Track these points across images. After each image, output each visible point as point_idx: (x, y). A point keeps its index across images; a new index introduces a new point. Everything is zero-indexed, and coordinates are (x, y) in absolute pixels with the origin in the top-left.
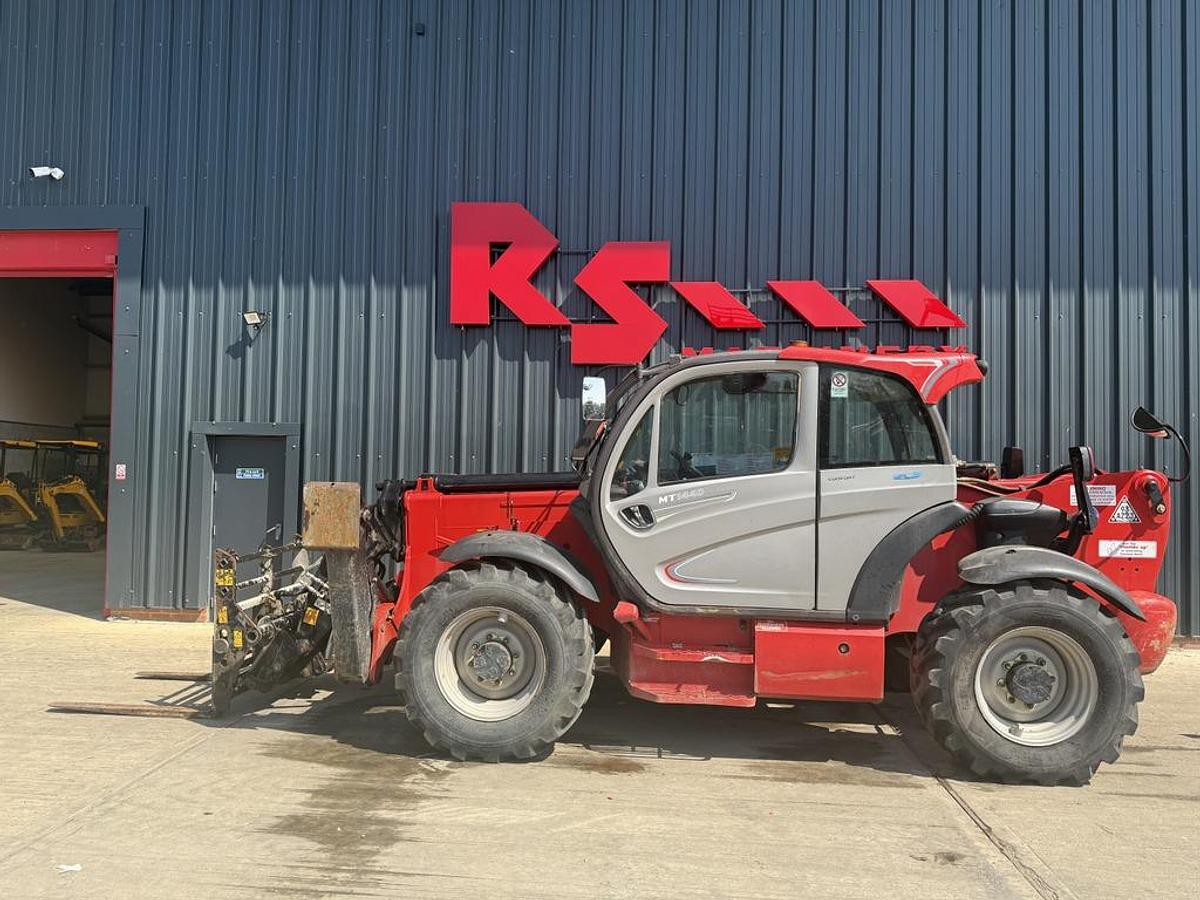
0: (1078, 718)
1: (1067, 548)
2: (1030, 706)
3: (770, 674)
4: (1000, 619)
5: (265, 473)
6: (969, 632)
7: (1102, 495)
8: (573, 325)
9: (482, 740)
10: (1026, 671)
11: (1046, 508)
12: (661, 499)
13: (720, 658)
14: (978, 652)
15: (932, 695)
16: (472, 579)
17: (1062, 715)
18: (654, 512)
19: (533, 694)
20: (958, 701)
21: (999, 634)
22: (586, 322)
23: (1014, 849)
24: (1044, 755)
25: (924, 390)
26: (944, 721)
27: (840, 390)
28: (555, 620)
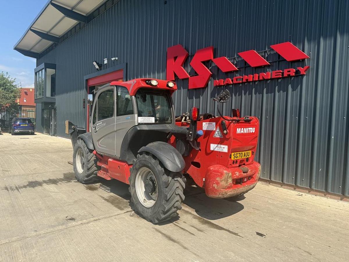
2: (152, 194)
3: (110, 172)
7: (211, 126)
8: (190, 77)
12: (97, 124)
13: (104, 166)
18: (96, 128)
25: (130, 91)
27: (119, 93)
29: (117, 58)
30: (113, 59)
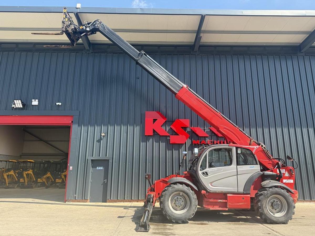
0: (285, 212)
1: (278, 180)
2: (276, 210)
3: (230, 204)
4: (270, 193)
5: (103, 168)
6: (265, 196)
7: (283, 171)
8: (170, 136)
9: (178, 218)
10: (275, 203)
11: (274, 173)
12: (209, 171)
13: (221, 201)
14: (267, 199)
15: (259, 208)
16: (175, 186)
17: (282, 211)
18: (208, 173)
19: (187, 209)
20: (264, 208)
21: (270, 196)
22: (173, 135)
23: (279, 232)
24: (279, 219)
25: (254, 152)
26: (262, 212)
27: (239, 151)
28: (191, 194)
29: (60, 104)
30: (57, 104)
